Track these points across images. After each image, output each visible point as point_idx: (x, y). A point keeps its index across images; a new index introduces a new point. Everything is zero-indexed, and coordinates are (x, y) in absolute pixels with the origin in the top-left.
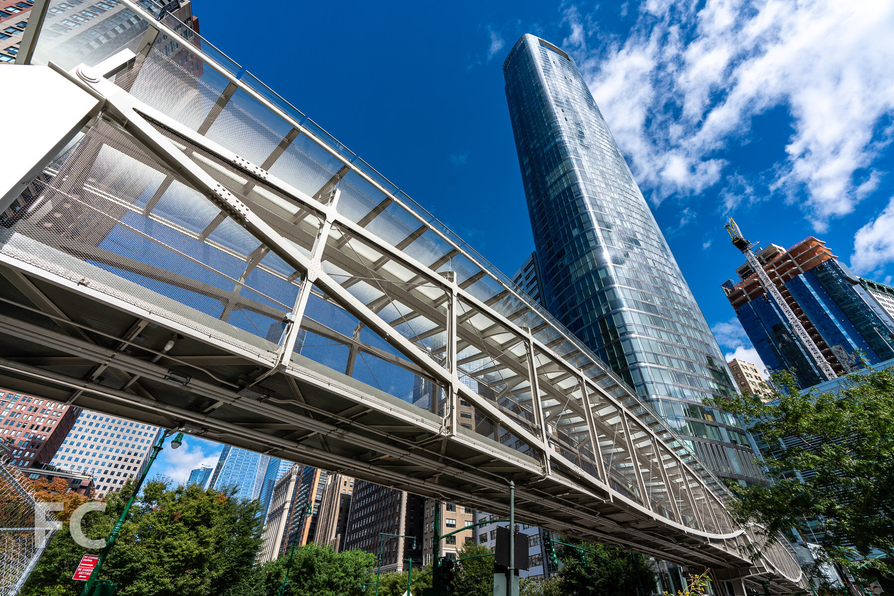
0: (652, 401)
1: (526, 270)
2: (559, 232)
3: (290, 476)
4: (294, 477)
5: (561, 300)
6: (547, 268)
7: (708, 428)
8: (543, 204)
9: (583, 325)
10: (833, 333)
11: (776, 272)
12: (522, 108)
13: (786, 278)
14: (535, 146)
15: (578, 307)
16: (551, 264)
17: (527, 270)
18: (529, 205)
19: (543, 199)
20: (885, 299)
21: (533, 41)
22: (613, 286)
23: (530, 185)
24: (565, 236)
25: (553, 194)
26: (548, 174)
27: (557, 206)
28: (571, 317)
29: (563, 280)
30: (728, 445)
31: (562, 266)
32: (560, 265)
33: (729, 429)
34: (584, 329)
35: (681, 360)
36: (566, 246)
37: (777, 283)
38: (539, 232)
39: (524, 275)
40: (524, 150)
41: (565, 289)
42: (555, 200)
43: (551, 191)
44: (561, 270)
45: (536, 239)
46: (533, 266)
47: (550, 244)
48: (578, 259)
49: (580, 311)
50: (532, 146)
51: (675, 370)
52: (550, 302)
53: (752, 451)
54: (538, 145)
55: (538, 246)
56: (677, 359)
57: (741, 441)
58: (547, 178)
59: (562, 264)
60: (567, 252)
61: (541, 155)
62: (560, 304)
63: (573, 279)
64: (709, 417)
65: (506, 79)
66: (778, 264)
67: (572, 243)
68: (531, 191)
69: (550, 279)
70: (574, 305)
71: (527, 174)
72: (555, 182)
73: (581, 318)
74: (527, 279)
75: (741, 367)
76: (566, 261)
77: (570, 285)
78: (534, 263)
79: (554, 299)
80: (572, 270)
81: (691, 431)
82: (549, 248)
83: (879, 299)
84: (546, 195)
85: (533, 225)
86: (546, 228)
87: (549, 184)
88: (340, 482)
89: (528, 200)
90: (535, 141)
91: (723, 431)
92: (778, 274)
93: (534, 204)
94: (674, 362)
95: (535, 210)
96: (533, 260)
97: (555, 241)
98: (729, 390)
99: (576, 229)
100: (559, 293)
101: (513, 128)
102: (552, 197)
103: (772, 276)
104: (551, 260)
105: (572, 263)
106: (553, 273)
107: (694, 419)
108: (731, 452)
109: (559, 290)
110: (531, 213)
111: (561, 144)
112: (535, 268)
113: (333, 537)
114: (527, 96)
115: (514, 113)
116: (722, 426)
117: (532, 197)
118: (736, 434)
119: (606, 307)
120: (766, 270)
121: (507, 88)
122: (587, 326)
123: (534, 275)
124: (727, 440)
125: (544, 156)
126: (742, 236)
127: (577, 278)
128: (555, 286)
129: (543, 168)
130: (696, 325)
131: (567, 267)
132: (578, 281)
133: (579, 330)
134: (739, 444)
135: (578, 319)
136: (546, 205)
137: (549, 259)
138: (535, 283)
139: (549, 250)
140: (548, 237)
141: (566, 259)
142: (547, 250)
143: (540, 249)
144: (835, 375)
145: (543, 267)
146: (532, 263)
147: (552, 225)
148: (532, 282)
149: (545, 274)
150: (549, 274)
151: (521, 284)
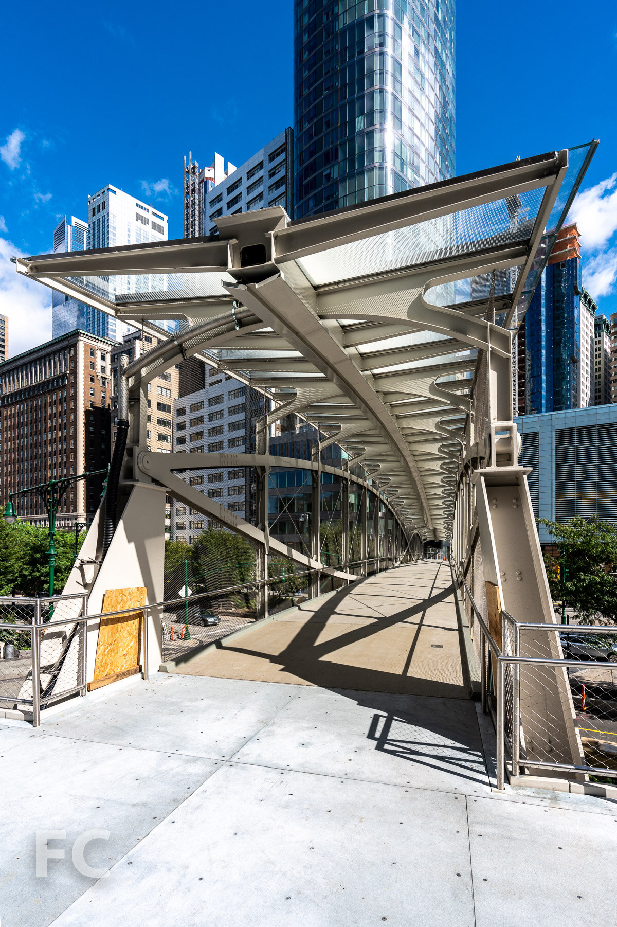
1: (272, 158)
2: (336, 109)
6: (306, 172)
8: (321, 31)
16: (313, 168)
17: (274, 158)
19: (324, 19)
24: (344, 123)
25: (343, 18)
27: (344, 50)
31: (328, 177)
32: (325, 176)
36: (341, 144)
38: (306, 92)
39: (268, 166)
42: (343, 32)
43: (341, 10)
44: (325, 184)
46: (284, 154)
47: (318, 128)
48: (354, 176)
55: (299, 122)
59: (329, 174)
60: (340, 155)
67: (352, 140)
69: (307, 193)
74: (271, 176)
76: (336, 173)
78: (286, 150)
80: (341, 190)
82: (316, 135)
83: (583, 315)
84: (332, 13)
86: (317, 92)
96: (285, 143)
97: (328, 124)
99: (362, 118)
102: (340, 26)
104: (315, 161)
105: (343, 180)
110: (298, 39)
112: (286, 160)
123: (282, 173)
131: (335, 184)
136: (327, 37)
137: (312, 156)
138: (283, 189)
139: (315, 139)
140: (317, 110)
141: (336, 168)
142: (312, 138)
143: (301, 129)
144: (517, 383)
145: (301, 165)
146: (282, 149)
147: (328, 89)
148: (277, 185)
149: (301, 179)
150: (307, 185)
151: (260, 180)
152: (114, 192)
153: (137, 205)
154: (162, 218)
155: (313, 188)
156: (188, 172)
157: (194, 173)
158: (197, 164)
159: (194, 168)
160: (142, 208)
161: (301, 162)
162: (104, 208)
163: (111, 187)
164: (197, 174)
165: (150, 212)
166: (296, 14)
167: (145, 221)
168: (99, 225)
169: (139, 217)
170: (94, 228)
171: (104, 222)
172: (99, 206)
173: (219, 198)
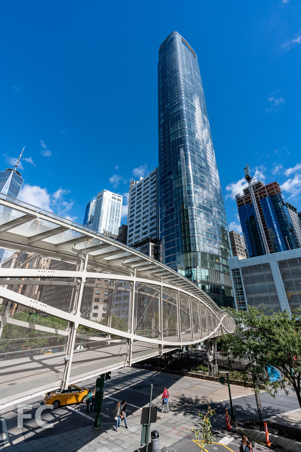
0: (197, 252)
2: (172, 160)
3: (12, 259)
4: (14, 260)
5: (166, 196)
6: (163, 178)
7: (216, 265)
8: (166, 143)
9: (174, 211)
10: (271, 224)
11: (258, 194)
12: (165, 81)
13: (261, 198)
14: (168, 107)
15: (174, 202)
16: (165, 177)
17: (152, 176)
18: (159, 141)
19: (167, 140)
20: (292, 212)
21: (178, 38)
22: (190, 184)
23: (161, 130)
24: (174, 164)
25: (172, 139)
26: (172, 127)
27: (173, 146)
28: (169, 206)
29: (169, 186)
30: (222, 272)
31: (170, 179)
32: (169, 179)
33: (224, 265)
34: (174, 214)
35: (212, 234)
36: (173, 169)
37: (257, 199)
38: (162, 158)
39: (150, 178)
40: (162, 108)
41: (169, 192)
42: (173, 142)
43: (171, 137)
44: (169, 181)
45: (160, 161)
46: (155, 175)
47: (166, 166)
48: (178, 177)
49: (174, 204)
50: (166, 107)
51: (209, 239)
52: (161, 196)
53: (229, 275)
54: (170, 107)
55: (160, 165)
56: (211, 234)
57: (227, 271)
58: (171, 129)
59: (170, 178)
60: (173, 172)
61: (170, 114)
62: (165, 199)
63: (174, 188)
64: (218, 260)
65: (160, 57)
66: (260, 190)
67: (177, 168)
68: (161, 133)
69: (163, 184)
70: (172, 201)
71: (161, 123)
72: (175, 132)
73: (174, 208)
74: (151, 181)
75: (234, 234)
76: (172, 177)
77: (172, 190)
78: (156, 173)
79: (163, 195)
80: (174, 183)
81: (209, 266)
82: (165, 168)
83: (291, 212)
84: (169, 138)
85: (160, 153)
86: (165, 157)
87: (171, 132)
88: (41, 267)
89: (159, 138)
90: (169, 105)
91: (221, 266)
92: (258, 195)
93: (162, 141)
94: (209, 235)
95: (162, 145)
96: (156, 171)
97: (169, 165)
98: (228, 249)
100: (166, 193)
101: (158, 91)
102: (171, 141)
103: (256, 195)
104: (165, 175)
105: (175, 179)
106: (165, 182)
107: (211, 261)
108: (222, 275)
109: (166, 191)
110: (159, 145)
111: (182, 111)
112: (156, 176)
113: (36, 292)
114: (169, 74)
115: (160, 82)
116: (221, 264)
117: (162, 137)
118: (226, 267)
119: (186, 204)
120: (255, 192)
121: (159, 65)
122: (176, 212)
123: (155, 179)
124: (221, 270)
125: (171, 115)
126: (250, 175)
127: (176, 187)
128: (164, 189)
129: (170, 122)
130: (222, 218)
131: (172, 180)
132: (176, 189)
133: (172, 213)
134: (226, 272)
135: (172, 208)
136: (168, 144)
137: (164, 174)
138: (155, 184)
139: (165, 169)
140: (166, 161)
141: (172, 176)
142: (164, 169)
143: (160, 167)
144: (266, 242)
145: (160, 177)
146: (155, 173)
147: (169, 156)
148: (153, 183)
149: (161, 181)
150: (163, 182)
151: (148, 182)
152: (106, 191)
153: (113, 194)
154: (121, 197)
155: (165, 183)
156: (131, 183)
157: (133, 183)
158: (134, 180)
159: (133, 182)
160: (114, 195)
161: (161, 176)
162: (102, 196)
163: (105, 190)
164: (134, 183)
165: (117, 196)
166: (159, 140)
167: (115, 198)
168: (99, 201)
169: (113, 198)
170: (98, 202)
171: (101, 200)
172: (100, 196)
173: (135, 189)
